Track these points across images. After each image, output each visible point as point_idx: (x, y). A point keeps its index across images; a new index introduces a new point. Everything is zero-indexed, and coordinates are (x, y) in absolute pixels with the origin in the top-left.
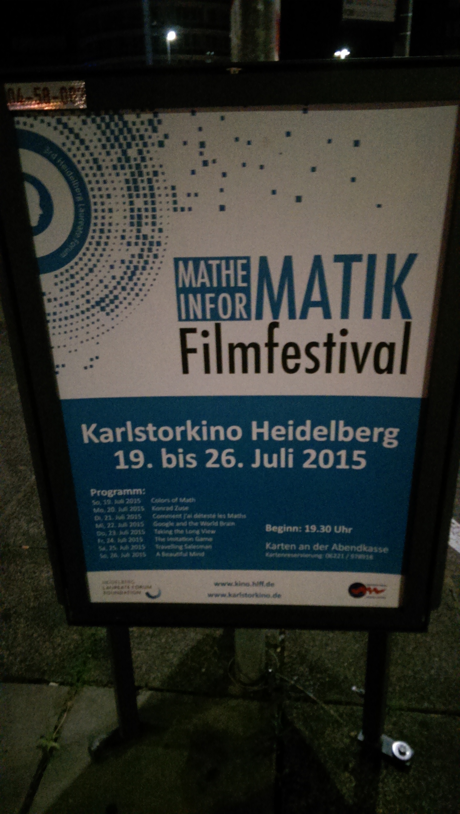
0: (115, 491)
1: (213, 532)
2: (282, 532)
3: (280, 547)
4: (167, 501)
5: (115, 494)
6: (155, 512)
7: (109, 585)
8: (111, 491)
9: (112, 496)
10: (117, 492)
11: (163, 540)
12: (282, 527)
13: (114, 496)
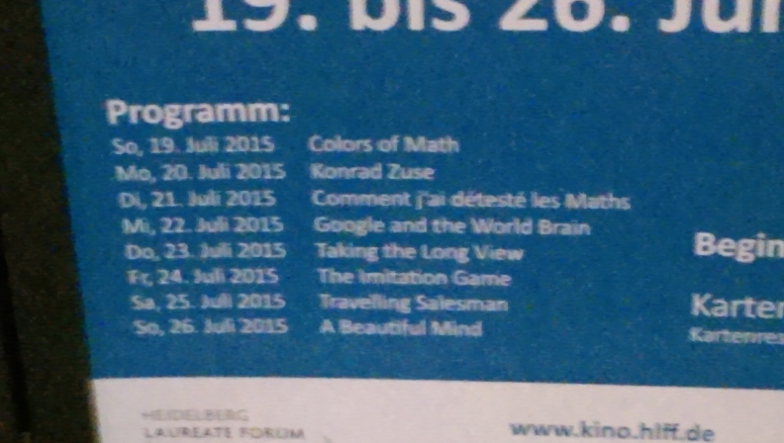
0: (188, 108)
1: (516, 255)
2: (751, 258)
3: (741, 309)
4: (362, 147)
5: (188, 118)
6: (320, 184)
7: (164, 425)
8: (176, 107)
9: (179, 124)
10: (194, 112)
11: (346, 278)
12: (751, 242)
13: (186, 126)
